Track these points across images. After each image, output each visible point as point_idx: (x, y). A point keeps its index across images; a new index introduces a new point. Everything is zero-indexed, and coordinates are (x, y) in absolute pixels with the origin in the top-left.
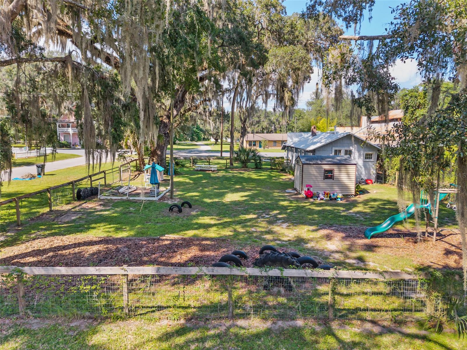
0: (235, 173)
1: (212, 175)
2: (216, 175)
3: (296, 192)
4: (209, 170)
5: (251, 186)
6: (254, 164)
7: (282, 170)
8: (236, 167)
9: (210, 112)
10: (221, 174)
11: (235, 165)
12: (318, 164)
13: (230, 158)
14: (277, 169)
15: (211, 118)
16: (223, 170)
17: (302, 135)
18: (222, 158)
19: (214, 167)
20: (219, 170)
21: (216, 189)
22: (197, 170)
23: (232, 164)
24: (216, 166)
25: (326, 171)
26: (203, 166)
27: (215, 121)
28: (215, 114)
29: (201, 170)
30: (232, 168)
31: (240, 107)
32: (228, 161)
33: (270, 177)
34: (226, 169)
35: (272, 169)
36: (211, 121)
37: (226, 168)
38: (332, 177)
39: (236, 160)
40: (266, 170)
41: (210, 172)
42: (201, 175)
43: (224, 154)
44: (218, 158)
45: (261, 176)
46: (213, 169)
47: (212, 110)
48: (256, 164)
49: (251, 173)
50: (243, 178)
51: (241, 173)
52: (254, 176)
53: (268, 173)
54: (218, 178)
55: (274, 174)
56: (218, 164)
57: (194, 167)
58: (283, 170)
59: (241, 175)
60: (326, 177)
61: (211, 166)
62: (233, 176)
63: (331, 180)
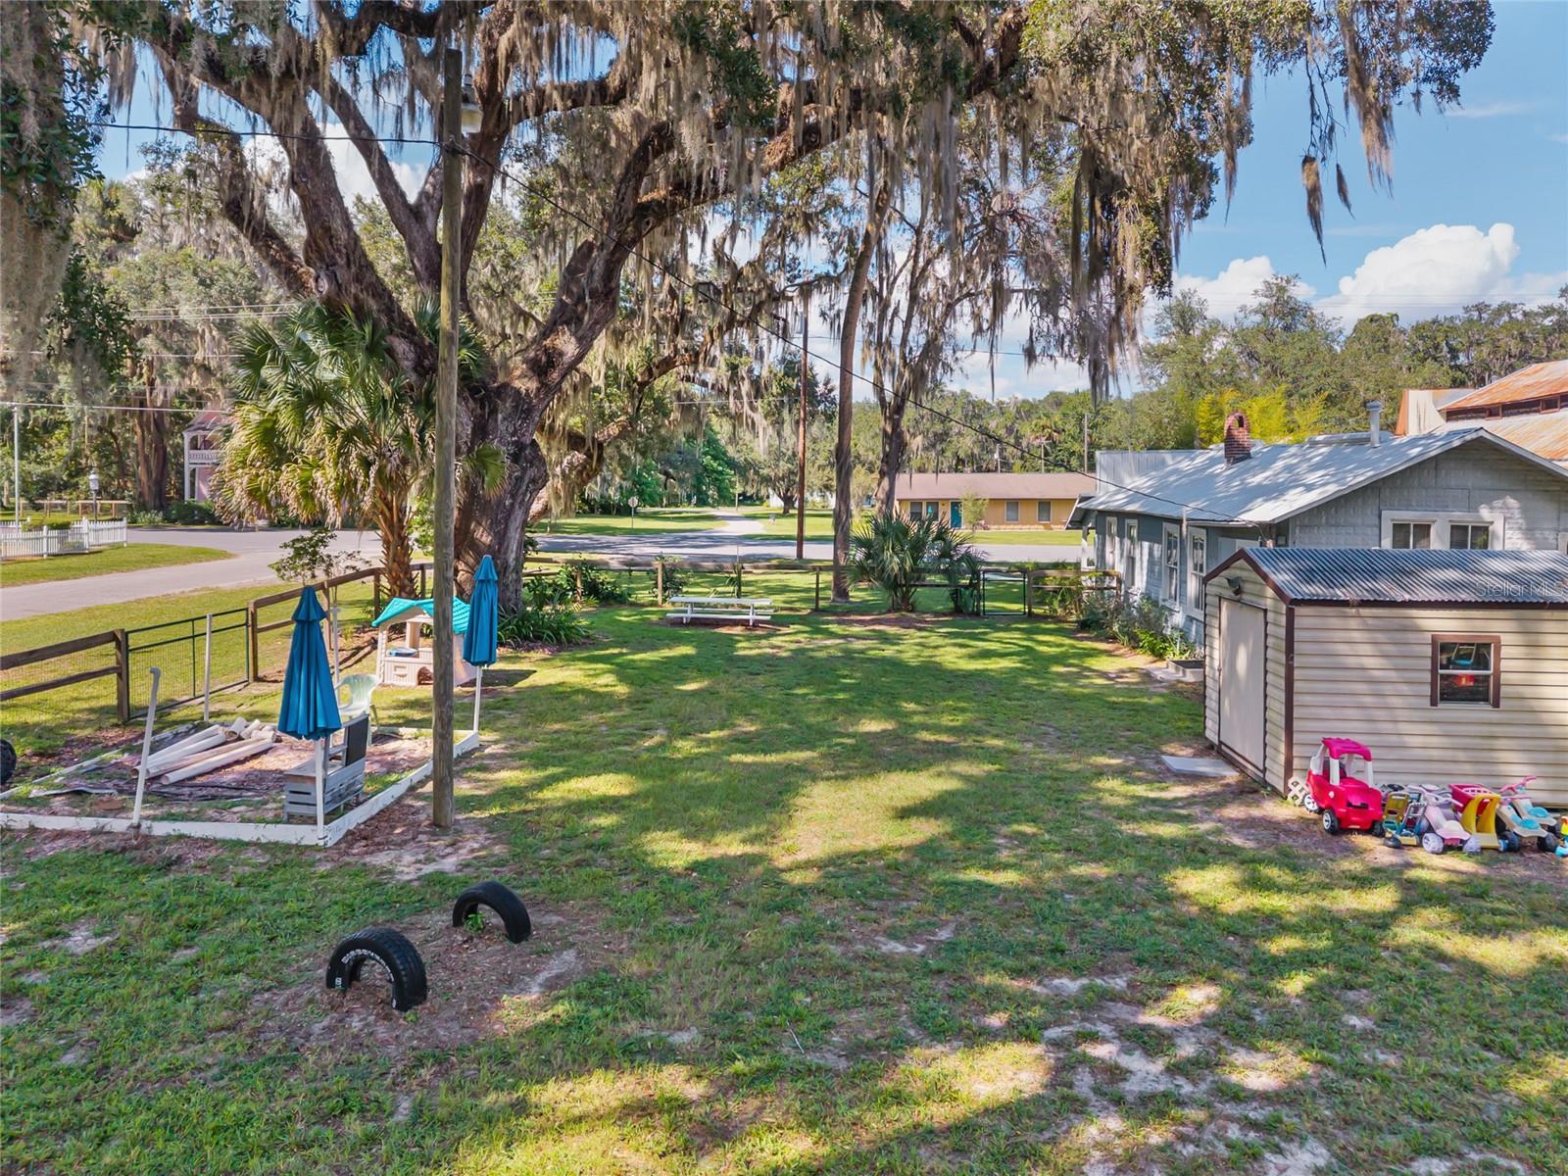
0: (857, 636)
1: (745, 649)
2: (764, 648)
3: (1231, 776)
4: (735, 623)
5: (946, 720)
6: (946, 592)
7: (1084, 626)
8: (863, 608)
9: (755, 383)
10: (785, 642)
11: (858, 594)
12: (1393, 604)
13: (836, 568)
14: (1056, 620)
15: (759, 403)
16: (802, 620)
17: (1163, 463)
18: (800, 565)
19: (762, 605)
20: (778, 621)
21: (746, 743)
22: (678, 623)
23: (841, 592)
24: (765, 602)
25: (1446, 651)
26: (711, 599)
27: (775, 418)
28: (775, 390)
29: (695, 623)
30: (842, 608)
31: (879, 343)
32: (827, 578)
33: (1039, 663)
34: (816, 616)
35: (1030, 616)
36: (758, 417)
37: (817, 610)
38: (1483, 692)
39: (862, 572)
40: (1005, 621)
41: (738, 630)
42: (686, 650)
43: (811, 551)
44: (785, 566)
45: (986, 654)
46: (751, 617)
47: (765, 373)
48: (956, 595)
49: (934, 640)
50: (895, 665)
51: (885, 638)
52: (952, 656)
53: (1014, 638)
54: (770, 663)
55: (1049, 644)
56: (784, 589)
57: (668, 606)
58: (1091, 625)
59: (889, 651)
60: (1447, 692)
61: (744, 601)
62: (849, 656)
63: (1479, 711)
